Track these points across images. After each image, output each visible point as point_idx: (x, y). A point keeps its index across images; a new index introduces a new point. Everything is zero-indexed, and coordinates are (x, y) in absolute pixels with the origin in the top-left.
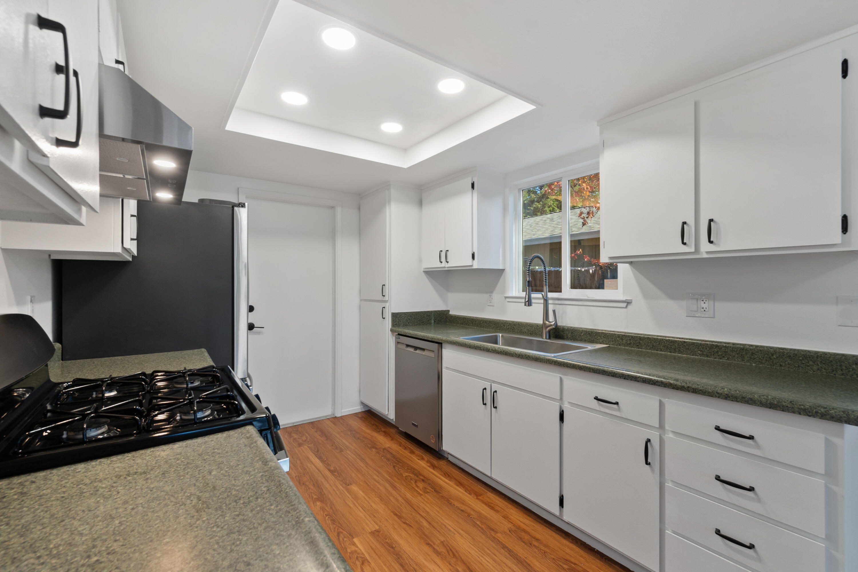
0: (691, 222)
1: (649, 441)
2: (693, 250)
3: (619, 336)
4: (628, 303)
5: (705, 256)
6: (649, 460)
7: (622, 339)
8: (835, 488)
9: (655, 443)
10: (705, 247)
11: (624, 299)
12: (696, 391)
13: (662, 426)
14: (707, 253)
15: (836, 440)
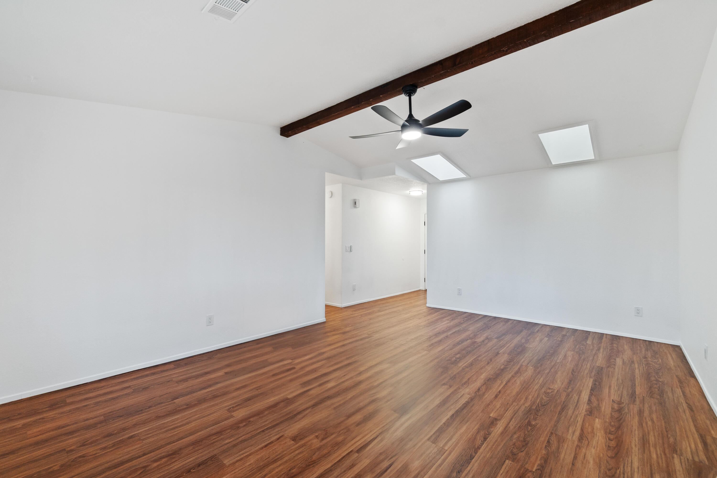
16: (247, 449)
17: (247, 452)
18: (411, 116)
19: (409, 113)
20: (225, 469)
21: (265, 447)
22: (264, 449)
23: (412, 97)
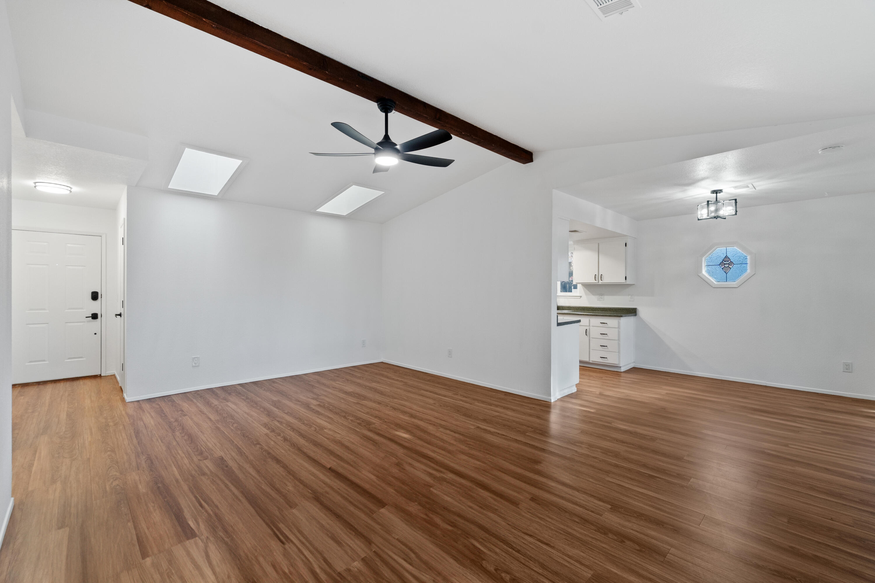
0: (597, 274)
1: (586, 329)
2: (597, 282)
3: (578, 307)
4: (581, 297)
5: (601, 284)
6: (587, 334)
7: (579, 308)
8: (619, 330)
9: (588, 330)
10: (600, 281)
11: (579, 295)
12: (597, 315)
13: (589, 326)
14: (601, 283)
15: (619, 321)
16: (559, 560)
17: (563, 559)
18: (387, 137)
19: (384, 134)
20: (600, 572)
21: (550, 545)
22: (552, 545)
23: (389, 114)
